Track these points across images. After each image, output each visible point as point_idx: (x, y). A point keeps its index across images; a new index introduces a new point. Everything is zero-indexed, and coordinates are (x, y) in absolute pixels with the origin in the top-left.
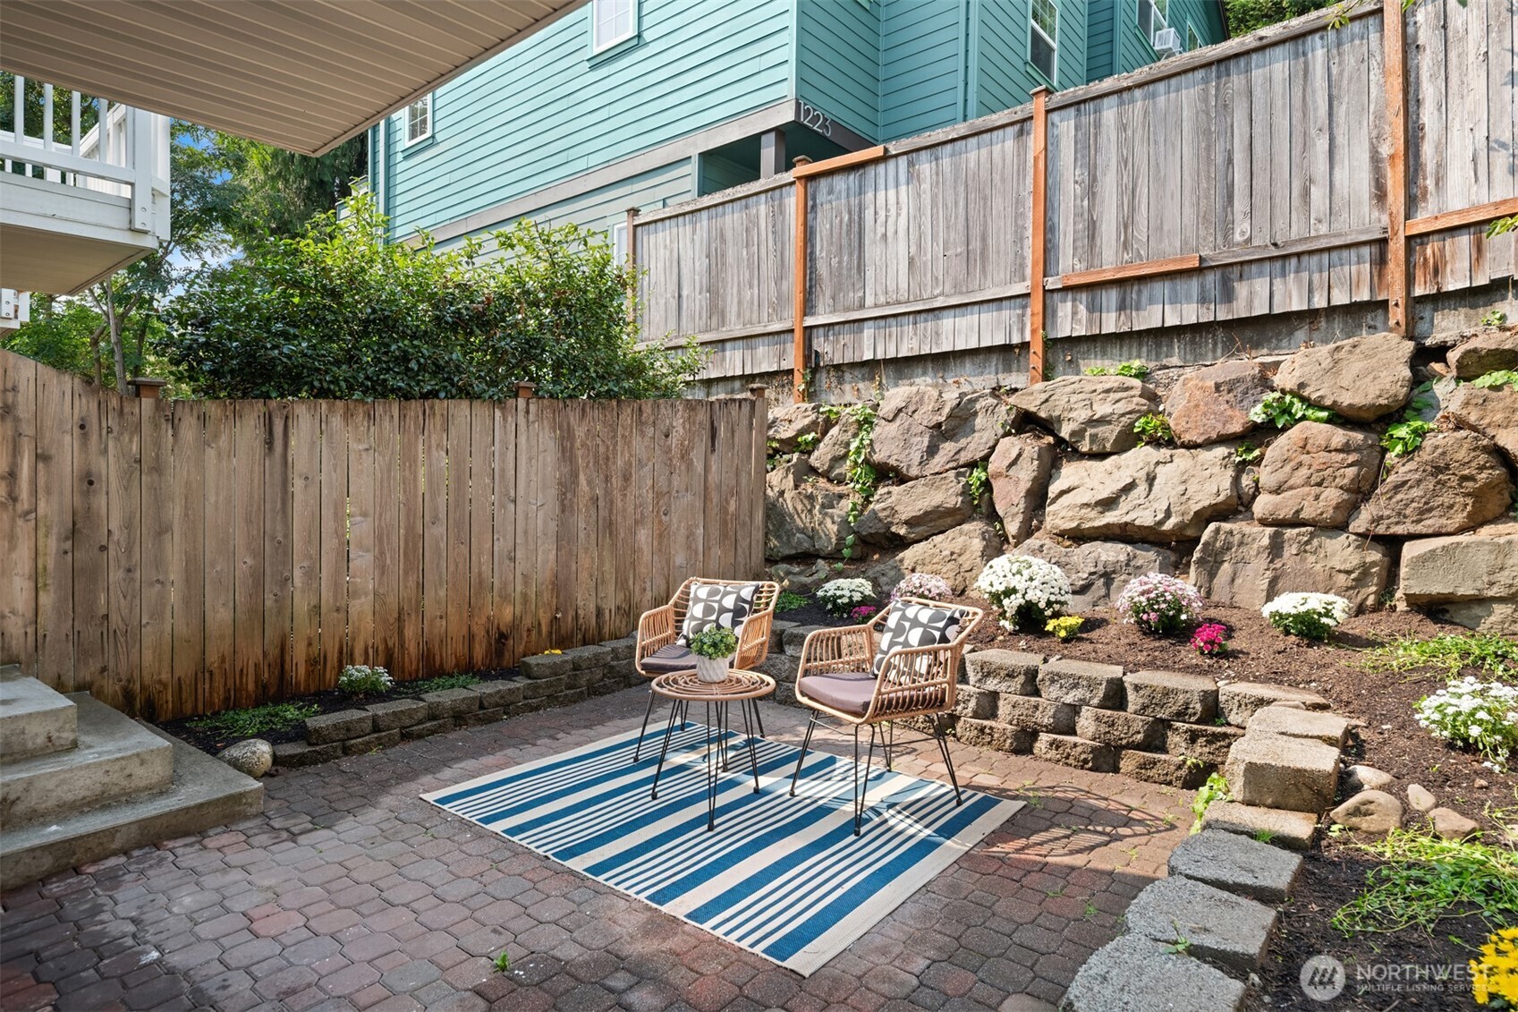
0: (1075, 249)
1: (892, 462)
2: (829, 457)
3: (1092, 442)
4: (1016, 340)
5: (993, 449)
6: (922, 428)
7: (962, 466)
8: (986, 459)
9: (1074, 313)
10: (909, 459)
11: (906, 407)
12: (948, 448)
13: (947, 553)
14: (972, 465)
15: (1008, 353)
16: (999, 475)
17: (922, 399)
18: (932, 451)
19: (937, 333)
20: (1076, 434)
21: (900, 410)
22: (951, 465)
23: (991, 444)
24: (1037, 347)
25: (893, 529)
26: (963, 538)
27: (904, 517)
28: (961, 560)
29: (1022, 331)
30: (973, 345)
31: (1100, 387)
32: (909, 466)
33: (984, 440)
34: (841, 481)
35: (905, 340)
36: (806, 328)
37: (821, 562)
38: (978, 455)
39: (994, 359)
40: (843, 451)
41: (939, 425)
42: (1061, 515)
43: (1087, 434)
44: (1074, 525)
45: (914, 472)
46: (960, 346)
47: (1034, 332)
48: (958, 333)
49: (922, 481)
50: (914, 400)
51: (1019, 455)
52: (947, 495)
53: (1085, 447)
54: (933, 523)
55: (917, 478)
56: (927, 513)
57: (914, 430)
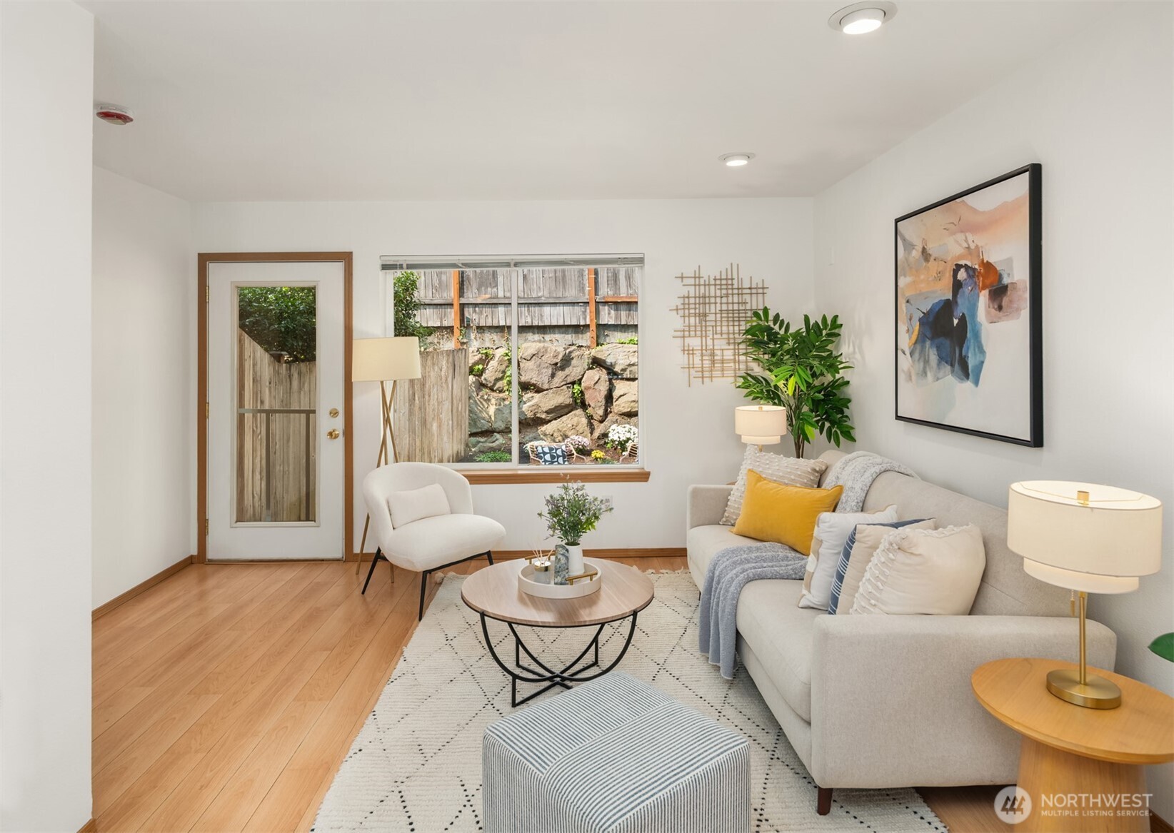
0: (608, 284)
1: (533, 381)
2: (494, 378)
3: (630, 374)
4: (582, 323)
5: (583, 375)
6: (546, 365)
7: (569, 384)
8: (580, 380)
9: (609, 314)
10: (541, 379)
11: (537, 354)
12: (560, 374)
13: (570, 425)
14: (573, 383)
15: (578, 329)
16: (588, 388)
17: (546, 351)
18: (553, 376)
19: (541, 315)
20: (624, 370)
21: (534, 355)
22: (565, 383)
23: (582, 373)
24: (593, 327)
25: (538, 415)
26: (576, 418)
27: (545, 409)
28: (577, 428)
29: (585, 319)
30: (561, 323)
31: (632, 350)
32: (542, 384)
33: (579, 371)
34: (501, 391)
35: (523, 317)
36: (460, 304)
37: (497, 436)
38: (576, 379)
39: (570, 330)
40: (500, 375)
41: (556, 364)
42: (623, 405)
43: (628, 370)
44: (629, 410)
45: (546, 386)
46: (554, 323)
47: (591, 320)
48: (552, 316)
49: (551, 391)
50: (542, 351)
51: (599, 379)
52: (564, 398)
53: (627, 375)
54: (559, 412)
55: (547, 390)
56: (556, 407)
57: (542, 366)
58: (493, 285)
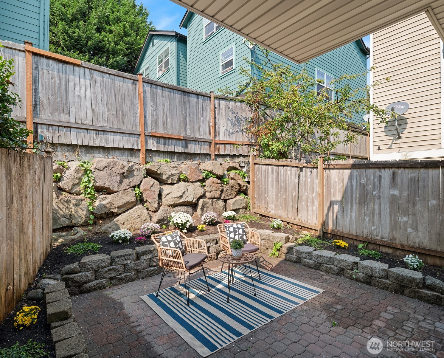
0: (152, 125)
1: (106, 186)
2: (71, 184)
3: (172, 180)
4: (136, 148)
5: (141, 182)
6: (116, 174)
7: (131, 187)
8: (139, 185)
9: (153, 143)
10: (113, 185)
11: (108, 166)
12: (126, 181)
13: (136, 216)
14: (134, 187)
15: (132, 151)
16: (145, 190)
17: (115, 164)
18: (121, 182)
19: (106, 139)
20: (168, 178)
21: (106, 167)
22: (129, 187)
23: (141, 180)
24: (143, 151)
25: (112, 210)
26: (140, 210)
27: (117, 206)
28: (141, 217)
29: (138, 145)
30: (121, 146)
31: (172, 166)
32: (113, 187)
33: (138, 179)
34: (78, 194)
35: (92, 139)
36: (34, 123)
37: (79, 229)
38: (137, 184)
39: (127, 152)
40: (77, 182)
41: (123, 173)
42: (169, 200)
43: (171, 178)
44: (173, 203)
45: (116, 189)
46: (116, 146)
47: (142, 146)
48: (113, 141)
49: (121, 192)
50: (112, 164)
51: (153, 184)
52: (130, 197)
53: (170, 181)
54: (127, 207)
55: (117, 192)
56: (125, 203)
57: (113, 174)
58: (65, 112)
